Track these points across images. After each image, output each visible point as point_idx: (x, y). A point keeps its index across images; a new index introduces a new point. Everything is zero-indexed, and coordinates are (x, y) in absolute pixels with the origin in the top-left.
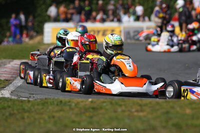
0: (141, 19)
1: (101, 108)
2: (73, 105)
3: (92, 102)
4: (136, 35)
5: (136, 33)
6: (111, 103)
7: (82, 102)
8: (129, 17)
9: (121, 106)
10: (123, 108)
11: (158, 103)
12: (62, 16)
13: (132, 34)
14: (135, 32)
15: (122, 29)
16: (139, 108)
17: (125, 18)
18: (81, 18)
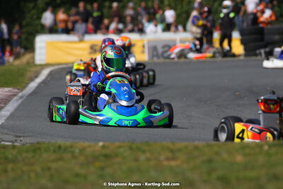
0: (173, 28)
1: (117, 155)
2: (77, 151)
3: (103, 147)
4: (166, 52)
5: (166, 49)
6: (131, 148)
7: (90, 147)
8: (156, 26)
9: (144, 152)
10: (148, 155)
11: (196, 148)
12: (61, 26)
13: (160, 50)
14: (164, 47)
15: (146, 42)
16: (170, 155)
17: (150, 28)
18: (87, 27)
